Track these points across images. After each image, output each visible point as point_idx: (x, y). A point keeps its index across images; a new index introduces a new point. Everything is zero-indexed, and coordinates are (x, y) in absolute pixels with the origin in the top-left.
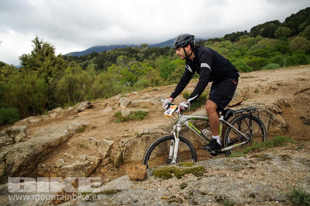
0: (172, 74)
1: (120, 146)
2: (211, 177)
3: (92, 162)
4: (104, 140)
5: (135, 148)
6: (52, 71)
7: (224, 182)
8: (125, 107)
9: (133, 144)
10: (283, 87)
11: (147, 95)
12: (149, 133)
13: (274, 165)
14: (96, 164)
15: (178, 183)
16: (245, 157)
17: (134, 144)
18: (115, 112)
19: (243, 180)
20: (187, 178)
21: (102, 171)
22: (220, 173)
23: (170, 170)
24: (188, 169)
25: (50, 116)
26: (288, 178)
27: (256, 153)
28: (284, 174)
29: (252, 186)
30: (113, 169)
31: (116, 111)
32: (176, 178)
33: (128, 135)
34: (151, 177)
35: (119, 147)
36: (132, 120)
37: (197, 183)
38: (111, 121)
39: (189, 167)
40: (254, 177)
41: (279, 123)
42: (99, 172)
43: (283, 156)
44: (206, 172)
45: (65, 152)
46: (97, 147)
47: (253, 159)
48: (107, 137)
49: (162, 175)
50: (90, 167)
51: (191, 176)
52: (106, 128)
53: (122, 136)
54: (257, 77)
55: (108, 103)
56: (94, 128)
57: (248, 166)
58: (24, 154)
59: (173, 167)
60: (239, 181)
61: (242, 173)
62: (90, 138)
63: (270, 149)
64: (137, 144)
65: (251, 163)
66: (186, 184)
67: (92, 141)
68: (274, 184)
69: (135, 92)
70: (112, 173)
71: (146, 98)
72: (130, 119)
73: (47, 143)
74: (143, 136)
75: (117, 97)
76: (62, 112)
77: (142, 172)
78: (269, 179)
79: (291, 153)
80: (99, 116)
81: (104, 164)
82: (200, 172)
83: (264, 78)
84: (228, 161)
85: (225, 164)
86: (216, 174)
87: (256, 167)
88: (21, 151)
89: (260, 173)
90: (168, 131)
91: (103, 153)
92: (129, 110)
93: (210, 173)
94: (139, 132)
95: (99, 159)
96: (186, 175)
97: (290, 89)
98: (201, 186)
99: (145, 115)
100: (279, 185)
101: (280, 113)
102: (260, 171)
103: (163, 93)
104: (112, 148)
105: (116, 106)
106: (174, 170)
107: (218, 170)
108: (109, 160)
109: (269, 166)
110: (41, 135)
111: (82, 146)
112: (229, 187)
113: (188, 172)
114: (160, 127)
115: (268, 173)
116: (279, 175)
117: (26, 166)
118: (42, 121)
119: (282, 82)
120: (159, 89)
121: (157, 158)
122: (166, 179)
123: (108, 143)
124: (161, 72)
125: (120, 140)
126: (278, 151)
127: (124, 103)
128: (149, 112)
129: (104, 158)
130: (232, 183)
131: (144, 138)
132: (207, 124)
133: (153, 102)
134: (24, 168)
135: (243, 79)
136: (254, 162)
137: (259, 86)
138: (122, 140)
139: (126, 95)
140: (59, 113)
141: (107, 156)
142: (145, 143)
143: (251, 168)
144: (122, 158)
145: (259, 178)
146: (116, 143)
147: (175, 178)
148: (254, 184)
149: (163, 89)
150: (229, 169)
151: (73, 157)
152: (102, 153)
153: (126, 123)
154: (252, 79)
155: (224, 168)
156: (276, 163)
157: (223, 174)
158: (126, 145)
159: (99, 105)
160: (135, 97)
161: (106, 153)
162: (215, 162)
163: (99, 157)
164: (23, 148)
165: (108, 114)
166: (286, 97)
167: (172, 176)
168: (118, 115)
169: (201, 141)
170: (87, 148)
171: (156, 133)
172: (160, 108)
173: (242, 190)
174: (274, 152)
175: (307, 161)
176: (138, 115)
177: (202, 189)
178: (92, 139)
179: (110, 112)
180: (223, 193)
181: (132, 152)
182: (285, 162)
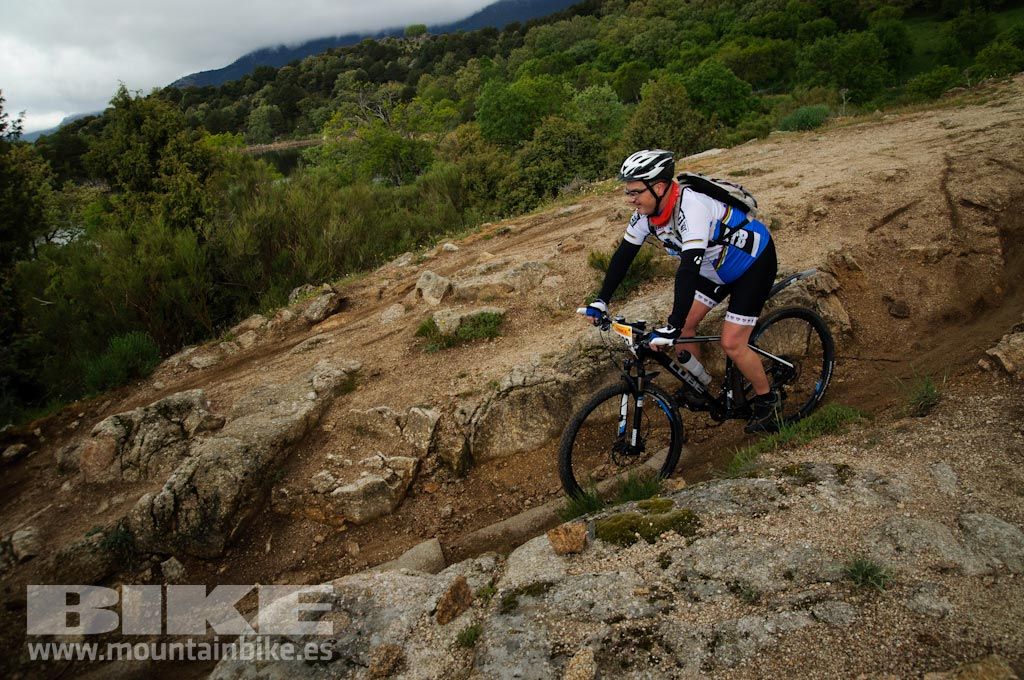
2: (711, 536)
3: (403, 471)
4: (416, 410)
5: (497, 426)
6: (200, 200)
7: (737, 548)
8: (439, 302)
9: (493, 415)
10: (842, 206)
11: (487, 256)
12: (524, 383)
13: (823, 496)
14: (411, 475)
15: (652, 555)
17: (495, 415)
18: (415, 319)
19: (769, 540)
20: (667, 541)
21: (427, 488)
22: (726, 525)
23: (629, 523)
24: (664, 520)
25: (239, 344)
26: (847, 528)
28: (840, 519)
29: (786, 553)
30: (453, 479)
31: (419, 316)
32: (646, 542)
33: (469, 389)
34: (595, 543)
35: (457, 425)
36: (468, 341)
37: (687, 552)
38: (415, 351)
39: (664, 515)
40: (788, 531)
41: (832, 323)
42: (421, 492)
43: (840, 469)
44: (700, 525)
45: (326, 452)
46: (402, 430)
47: (783, 479)
48: (420, 399)
49: (617, 538)
50: (398, 484)
51: (673, 535)
52: (408, 374)
53: (456, 393)
54: (771, 171)
55: (385, 288)
56: (377, 375)
57: (776, 504)
58: (236, 472)
60: (763, 542)
61: (767, 523)
62: (379, 408)
63: (815, 442)
64: (502, 414)
65: (780, 495)
66: (669, 557)
67: (385, 416)
69: (449, 245)
70: (453, 490)
71: (490, 270)
72: (461, 340)
73: (278, 437)
74: (511, 394)
75: (404, 261)
76: (269, 326)
77: (578, 538)
78: (815, 532)
79: (855, 455)
80: (375, 336)
81: (429, 470)
82: (687, 526)
83: (790, 175)
84: (737, 490)
85: (732, 501)
86: (719, 530)
87: (790, 505)
88: (225, 464)
89: (799, 520)
90: (571, 374)
91: (420, 443)
92: (453, 314)
93: (708, 527)
94: (500, 383)
95: (414, 462)
96: (663, 536)
97: (859, 211)
98: (696, 560)
99: (499, 323)
100: (832, 546)
101: (834, 292)
102: (799, 516)
103: (528, 241)
104: (440, 429)
105: (412, 298)
106: (637, 525)
107: (721, 517)
108: (437, 460)
109: (815, 501)
110: (250, 412)
111: (362, 430)
112: (747, 559)
113: (665, 527)
115: (813, 519)
116: (833, 522)
117: (247, 499)
118: (223, 358)
119: (839, 188)
120: (513, 227)
122: (626, 547)
123: (426, 418)
125: (455, 408)
126: (831, 448)
127: (432, 291)
128: (506, 312)
129: (424, 455)
130: (752, 549)
131: (515, 398)
133: (510, 281)
134: (244, 503)
136: (787, 489)
137: (779, 205)
138: (460, 407)
139: (427, 255)
140: (261, 332)
141: (432, 450)
142: (519, 411)
143: (782, 507)
144: (470, 452)
145: (797, 533)
146: (446, 415)
147: (643, 543)
148: (789, 548)
149: (523, 226)
150: (741, 514)
151: (349, 462)
152: (417, 444)
153: (453, 352)
155: (730, 511)
156: (826, 489)
157: (733, 527)
158: (474, 421)
159: (363, 295)
161: (427, 443)
162: (713, 497)
163: (413, 455)
164: (228, 457)
165: (398, 327)
166: (848, 240)
167: (637, 539)
168: (427, 330)
170: (375, 435)
171: (542, 381)
172: (533, 299)
173: (771, 565)
174: (824, 449)
175: (882, 484)
176: (481, 326)
177: (701, 567)
178: (384, 411)
179: (401, 318)
180: (740, 573)
181: (492, 436)
182: (843, 487)
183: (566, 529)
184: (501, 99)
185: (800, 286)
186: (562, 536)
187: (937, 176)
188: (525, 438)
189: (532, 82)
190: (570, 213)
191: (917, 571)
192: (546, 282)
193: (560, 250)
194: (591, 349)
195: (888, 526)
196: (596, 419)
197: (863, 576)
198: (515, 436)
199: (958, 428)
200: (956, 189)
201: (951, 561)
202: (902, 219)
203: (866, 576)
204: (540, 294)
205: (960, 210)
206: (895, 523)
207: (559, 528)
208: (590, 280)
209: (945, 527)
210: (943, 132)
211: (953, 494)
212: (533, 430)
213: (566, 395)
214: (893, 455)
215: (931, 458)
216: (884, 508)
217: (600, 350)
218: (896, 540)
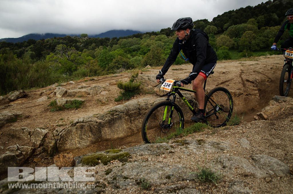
0: (110, 65)
1: (55, 135)
2: (134, 162)
3: (25, 152)
4: (38, 129)
5: (70, 137)
7: (145, 166)
8: (61, 96)
9: (68, 132)
11: (84, 84)
12: (83, 121)
13: (191, 148)
14: (29, 154)
15: (103, 169)
16: (168, 143)
17: (69, 132)
18: (50, 101)
19: (162, 163)
20: (113, 164)
21: (35, 160)
22: (143, 158)
23: (97, 157)
24: (114, 156)
26: (200, 160)
27: (178, 139)
28: (197, 156)
29: (169, 169)
30: (48, 157)
31: (52, 100)
32: (103, 164)
33: (63, 124)
34: (79, 165)
36: (68, 109)
37: (121, 168)
38: (46, 110)
39: (115, 154)
40: (172, 160)
42: (32, 162)
43: (199, 141)
44: (131, 158)
46: (30, 137)
47: (174, 144)
48: (41, 126)
49: (89, 163)
50: (22, 157)
51: (117, 162)
52: (40, 117)
53: (57, 125)
54: (186, 70)
55: (43, 92)
56: (28, 117)
57: (169, 151)
59: (100, 155)
60: (159, 164)
61: (163, 158)
62: (22, 128)
63: (190, 135)
64: (72, 132)
65: (171, 148)
66: (111, 170)
67: (25, 131)
68: (188, 166)
69: (71, 82)
70: (46, 162)
71: (82, 88)
72: (65, 108)
74: (77, 124)
75: (53, 86)
77: (69, 160)
78: (185, 161)
79: (206, 137)
80: (33, 105)
81: (38, 153)
82: (125, 158)
84: (152, 146)
85: (149, 150)
86: (139, 160)
87: (175, 152)
89: (178, 156)
90: (102, 120)
91: (37, 142)
92: (65, 100)
93: (134, 158)
94: (74, 121)
95: (32, 149)
96: (112, 162)
97: (213, 80)
98: (124, 171)
99: (81, 104)
100: (192, 166)
102: (178, 155)
103: (100, 82)
104: (47, 137)
105: (52, 95)
106: (101, 157)
107: (142, 155)
108: (42, 149)
109: (186, 150)
111: (13, 136)
112: (149, 170)
113: (114, 158)
114: (95, 116)
115: (185, 156)
116: (194, 157)
120: (96, 79)
121: (91, 145)
122: (92, 166)
123: (42, 133)
124: (101, 62)
125: (55, 129)
126: (197, 136)
127: (60, 93)
128: (85, 101)
129: (37, 147)
130: (153, 167)
131: (78, 126)
132: (139, 112)
133: (89, 91)
135: (174, 71)
136: (174, 147)
138: (56, 129)
139: (63, 84)
141: (41, 145)
142: (79, 132)
143: (171, 152)
144: (57, 146)
145: (176, 161)
146: (50, 132)
147: (101, 165)
148: (171, 167)
149: (99, 79)
150: (151, 154)
152: (35, 142)
153: (61, 112)
154: (182, 71)
156: (192, 147)
157: (146, 159)
158: (60, 134)
159: (34, 94)
160: (71, 86)
161: (40, 142)
162: (140, 148)
163: (32, 146)
165: (43, 103)
166: (209, 88)
167: (99, 163)
168: (53, 104)
169: (133, 128)
170: (19, 138)
171: (91, 121)
172: (96, 98)
173: (160, 173)
174: (193, 137)
175: (217, 144)
176: (74, 104)
177: (125, 174)
178: (25, 129)
179: (45, 101)
180: (144, 176)
181: (67, 140)
182: (200, 146)
183: (63, 156)
184: (107, 56)
185: (192, 97)
186: (61, 159)
187: (238, 73)
188: (81, 143)
189: (118, 52)
190: (116, 76)
191: (233, 176)
192: (102, 93)
193: (110, 84)
194: (112, 112)
195: (219, 158)
196: (111, 138)
197: (206, 176)
198: (77, 142)
199: (248, 128)
200: (244, 77)
201: (249, 172)
202: (227, 83)
203: (207, 176)
204: (99, 96)
205: (246, 82)
206: (223, 157)
207: (60, 155)
208: (118, 93)
209: (246, 159)
210: (240, 65)
211: (248, 148)
212: (84, 140)
213: (100, 127)
214: (222, 136)
215: (238, 137)
216: (218, 153)
217: (115, 112)
218: (223, 163)
